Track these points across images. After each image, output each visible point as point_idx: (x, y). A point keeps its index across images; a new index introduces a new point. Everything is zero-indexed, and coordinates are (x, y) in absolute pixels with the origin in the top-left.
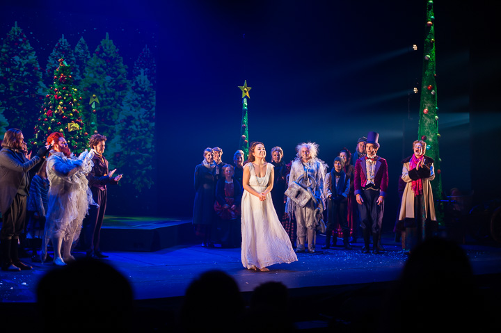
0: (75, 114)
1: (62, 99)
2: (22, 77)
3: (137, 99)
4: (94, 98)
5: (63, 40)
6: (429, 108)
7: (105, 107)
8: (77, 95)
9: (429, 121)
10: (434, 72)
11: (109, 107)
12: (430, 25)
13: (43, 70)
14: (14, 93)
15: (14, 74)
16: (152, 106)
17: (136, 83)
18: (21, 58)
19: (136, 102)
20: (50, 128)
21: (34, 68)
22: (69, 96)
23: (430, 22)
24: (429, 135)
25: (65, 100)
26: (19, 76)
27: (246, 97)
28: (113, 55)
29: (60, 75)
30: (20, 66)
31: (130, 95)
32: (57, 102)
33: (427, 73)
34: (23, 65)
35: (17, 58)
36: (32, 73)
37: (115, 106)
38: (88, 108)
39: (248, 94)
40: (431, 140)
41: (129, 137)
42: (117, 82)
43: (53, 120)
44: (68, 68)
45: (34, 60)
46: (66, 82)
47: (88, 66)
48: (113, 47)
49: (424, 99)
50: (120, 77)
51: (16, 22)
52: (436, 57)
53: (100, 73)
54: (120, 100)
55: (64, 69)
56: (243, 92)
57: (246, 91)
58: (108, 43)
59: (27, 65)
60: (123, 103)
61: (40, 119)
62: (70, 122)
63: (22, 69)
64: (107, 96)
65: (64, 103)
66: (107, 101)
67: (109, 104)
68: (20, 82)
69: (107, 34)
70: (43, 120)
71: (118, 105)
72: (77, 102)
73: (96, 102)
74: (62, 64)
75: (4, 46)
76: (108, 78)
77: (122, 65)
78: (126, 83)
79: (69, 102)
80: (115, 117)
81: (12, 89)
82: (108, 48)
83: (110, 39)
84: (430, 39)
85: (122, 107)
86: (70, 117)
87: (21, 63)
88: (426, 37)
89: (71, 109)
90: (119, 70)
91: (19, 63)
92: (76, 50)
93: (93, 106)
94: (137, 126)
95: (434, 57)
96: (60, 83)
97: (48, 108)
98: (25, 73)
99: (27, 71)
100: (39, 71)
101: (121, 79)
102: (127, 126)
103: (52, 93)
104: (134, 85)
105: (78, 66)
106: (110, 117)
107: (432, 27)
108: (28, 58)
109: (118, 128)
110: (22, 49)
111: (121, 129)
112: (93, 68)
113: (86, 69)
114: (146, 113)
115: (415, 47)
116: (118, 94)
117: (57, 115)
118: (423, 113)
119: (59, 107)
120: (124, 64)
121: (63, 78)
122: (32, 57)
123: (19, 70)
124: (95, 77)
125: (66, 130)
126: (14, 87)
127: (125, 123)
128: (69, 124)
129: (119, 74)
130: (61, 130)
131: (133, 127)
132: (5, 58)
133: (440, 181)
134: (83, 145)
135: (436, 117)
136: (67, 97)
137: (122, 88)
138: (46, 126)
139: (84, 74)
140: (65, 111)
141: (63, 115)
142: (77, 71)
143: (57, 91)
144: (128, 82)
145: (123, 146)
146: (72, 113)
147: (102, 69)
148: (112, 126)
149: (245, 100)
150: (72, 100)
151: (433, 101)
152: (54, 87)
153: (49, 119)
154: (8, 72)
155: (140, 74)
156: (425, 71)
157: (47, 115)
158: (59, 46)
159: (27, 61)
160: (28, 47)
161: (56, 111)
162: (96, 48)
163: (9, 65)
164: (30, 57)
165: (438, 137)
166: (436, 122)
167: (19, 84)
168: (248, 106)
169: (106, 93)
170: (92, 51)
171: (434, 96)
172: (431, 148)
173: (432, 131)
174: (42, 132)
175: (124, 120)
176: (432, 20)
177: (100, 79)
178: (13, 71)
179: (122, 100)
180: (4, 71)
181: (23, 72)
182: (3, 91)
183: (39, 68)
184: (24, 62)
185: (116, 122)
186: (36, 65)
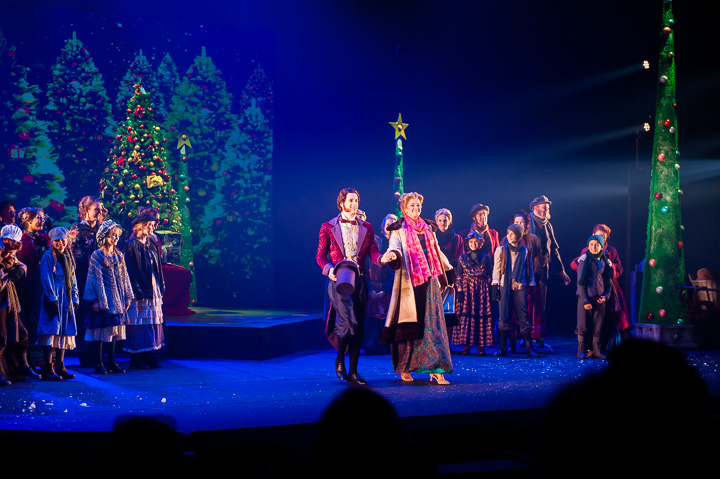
0: (157, 163)
1: (139, 141)
2: (82, 110)
3: (246, 143)
4: (185, 140)
5: (141, 58)
6: (666, 153)
7: (201, 154)
8: (159, 137)
9: (666, 171)
10: (674, 100)
11: (206, 153)
12: (668, 32)
13: (112, 101)
14: (72, 134)
15: (71, 107)
16: (268, 152)
17: (245, 118)
18: (81, 83)
19: (245, 147)
20: (121, 183)
21: (100, 97)
22: (148, 138)
23: (667, 28)
24: (665, 191)
25: (142, 143)
26: (79, 110)
27: (401, 137)
28: (212, 79)
29: (135, 106)
30: (80, 96)
31: (236, 136)
32: (131, 145)
33: (664, 102)
34: (84, 93)
35: (75, 84)
36: (96, 105)
37: (215, 152)
38: (176, 154)
39: (403, 134)
40: (668, 198)
41: (236, 196)
42: (217, 118)
43: (126, 171)
44: (147, 97)
45: (100, 87)
46: (145, 117)
47: (176, 94)
48: (212, 67)
49: (659, 140)
50: (222, 110)
51: (74, 33)
52: (676, 78)
53: (193, 104)
54: (221, 143)
55: (141, 99)
56: (397, 131)
57: (400, 128)
58: (204, 62)
59: (90, 94)
60: (226, 147)
61: (107, 170)
62: (150, 174)
63: (83, 100)
64: (204, 138)
65: (142, 147)
66: (203, 144)
67: (206, 149)
68: (80, 118)
69: (203, 48)
70: (112, 171)
71: (219, 150)
72: (160, 146)
73: (187, 147)
74: (139, 91)
75: (58, 66)
76: (205, 112)
77: (223, 92)
78: (230, 120)
79: (148, 146)
80: (214, 167)
81: (68, 128)
82: (204, 68)
83: (207, 55)
84: (668, 52)
85: (224, 153)
86: (150, 166)
87: (81, 92)
88: (661, 50)
89: (152, 156)
90: (220, 100)
91: (78, 92)
92: (160, 71)
93: (183, 151)
94: (246, 181)
95: (673, 78)
96: (135, 118)
97: (119, 155)
98: (88, 106)
99: (90, 102)
100: (107, 102)
101: (224, 113)
102: (232, 181)
103: (124, 133)
104: (241, 121)
105: (161, 95)
106: (208, 167)
107: (671, 36)
108: (91, 84)
109: (219, 183)
110: (83, 71)
111: (224, 184)
112: (183, 98)
113: (174, 98)
114: (259, 161)
115: (646, 65)
116: (219, 134)
117: (131, 164)
118: (657, 160)
119: (135, 153)
120: (228, 91)
121: (140, 112)
122: (98, 82)
123: (79, 101)
124: (187, 110)
125: (144, 186)
126: (72, 124)
127: (229, 176)
128: (148, 178)
129: (220, 105)
130: (137, 186)
131: (241, 182)
132: (59, 83)
133: (683, 258)
134: (168, 207)
135: (677, 166)
136: (146, 139)
137: (228, 126)
138: (116, 181)
139: (171, 106)
140: (143, 158)
141: (139, 165)
142: (161, 102)
143: (131, 130)
144: (234, 117)
145: (226, 208)
146: (153, 161)
147: (195, 99)
148: (210, 181)
149: (399, 142)
150: (152, 143)
151: (672, 143)
152: (127, 125)
153: (120, 171)
154: (63, 104)
155: (250, 105)
156: (660, 99)
157: (118, 165)
158: (136, 66)
159: (90, 87)
160: (91, 67)
161: (130, 159)
162: (188, 69)
163: (65, 94)
164: (94, 83)
165: (679, 194)
166: (676, 172)
167: (78, 121)
168: (403, 151)
169: (202, 134)
170: (182, 72)
171: (673, 135)
172: (669, 211)
173: (670, 185)
174: (110, 189)
175: (228, 172)
176: (671, 25)
177: (194, 113)
178: (70, 102)
179: (224, 144)
180: (57, 103)
181: (84, 104)
182: (56, 131)
183: (107, 98)
184: (86, 90)
185: (216, 175)
186: (103, 94)
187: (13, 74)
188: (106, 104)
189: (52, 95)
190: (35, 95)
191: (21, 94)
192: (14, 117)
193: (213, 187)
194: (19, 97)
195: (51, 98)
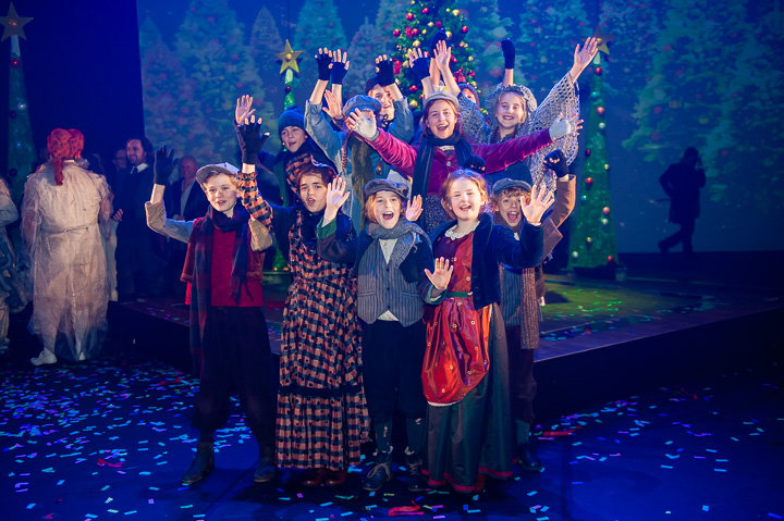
2: (559, 40)
3: (764, 56)
7: (704, 75)
14: (548, 66)
15: (546, 37)
17: (765, 26)
18: (557, 9)
19: (764, 61)
21: (578, 23)
26: (555, 39)
30: (557, 23)
31: (750, 49)
34: (561, 20)
35: (551, 11)
36: (576, 31)
37: (722, 71)
45: (579, 11)
47: (672, 8)
53: (694, 17)
54: (732, 59)
59: (568, 20)
60: (737, 64)
63: (559, 27)
64: (707, 56)
67: (710, 69)
68: (557, 48)
71: (728, 69)
76: (710, 24)
78: (743, 30)
80: (721, 89)
81: (543, 60)
85: (734, 71)
87: (558, 18)
91: (554, 19)
98: (565, 33)
99: (569, 29)
100: (589, 26)
101: (735, 24)
104: (759, 31)
105: (654, 11)
108: (569, 9)
109: (726, 108)
113: (669, 14)
116: (727, 49)
122: (576, 6)
123: (555, 30)
126: (548, 56)
127: (740, 99)
132: (533, 13)
137: (739, 38)
139: (665, 23)
142: (651, 20)
144: (748, 26)
148: (716, 106)
154: (537, 34)
155: (771, 9)
159: (568, 13)
163: (535, 26)
164: (573, 7)
167: (554, 51)
175: (740, 94)
178: (545, 32)
179: (734, 60)
180: (530, 35)
181: (561, 32)
182: (530, 64)
183: (588, 23)
184: (562, 16)
185: (722, 98)
186: (582, 17)
187: (484, 9)
188: (586, 29)
189: (526, 26)
190: (507, 28)
191: (493, 28)
192: (485, 54)
193: (718, 113)
194: (489, 33)
195: (524, 30)
